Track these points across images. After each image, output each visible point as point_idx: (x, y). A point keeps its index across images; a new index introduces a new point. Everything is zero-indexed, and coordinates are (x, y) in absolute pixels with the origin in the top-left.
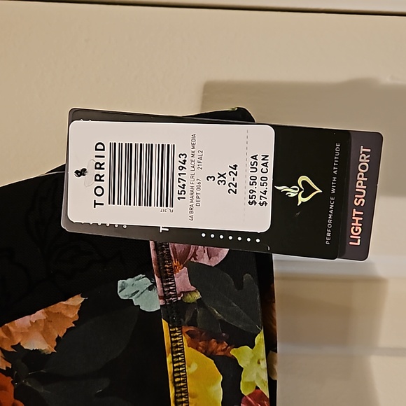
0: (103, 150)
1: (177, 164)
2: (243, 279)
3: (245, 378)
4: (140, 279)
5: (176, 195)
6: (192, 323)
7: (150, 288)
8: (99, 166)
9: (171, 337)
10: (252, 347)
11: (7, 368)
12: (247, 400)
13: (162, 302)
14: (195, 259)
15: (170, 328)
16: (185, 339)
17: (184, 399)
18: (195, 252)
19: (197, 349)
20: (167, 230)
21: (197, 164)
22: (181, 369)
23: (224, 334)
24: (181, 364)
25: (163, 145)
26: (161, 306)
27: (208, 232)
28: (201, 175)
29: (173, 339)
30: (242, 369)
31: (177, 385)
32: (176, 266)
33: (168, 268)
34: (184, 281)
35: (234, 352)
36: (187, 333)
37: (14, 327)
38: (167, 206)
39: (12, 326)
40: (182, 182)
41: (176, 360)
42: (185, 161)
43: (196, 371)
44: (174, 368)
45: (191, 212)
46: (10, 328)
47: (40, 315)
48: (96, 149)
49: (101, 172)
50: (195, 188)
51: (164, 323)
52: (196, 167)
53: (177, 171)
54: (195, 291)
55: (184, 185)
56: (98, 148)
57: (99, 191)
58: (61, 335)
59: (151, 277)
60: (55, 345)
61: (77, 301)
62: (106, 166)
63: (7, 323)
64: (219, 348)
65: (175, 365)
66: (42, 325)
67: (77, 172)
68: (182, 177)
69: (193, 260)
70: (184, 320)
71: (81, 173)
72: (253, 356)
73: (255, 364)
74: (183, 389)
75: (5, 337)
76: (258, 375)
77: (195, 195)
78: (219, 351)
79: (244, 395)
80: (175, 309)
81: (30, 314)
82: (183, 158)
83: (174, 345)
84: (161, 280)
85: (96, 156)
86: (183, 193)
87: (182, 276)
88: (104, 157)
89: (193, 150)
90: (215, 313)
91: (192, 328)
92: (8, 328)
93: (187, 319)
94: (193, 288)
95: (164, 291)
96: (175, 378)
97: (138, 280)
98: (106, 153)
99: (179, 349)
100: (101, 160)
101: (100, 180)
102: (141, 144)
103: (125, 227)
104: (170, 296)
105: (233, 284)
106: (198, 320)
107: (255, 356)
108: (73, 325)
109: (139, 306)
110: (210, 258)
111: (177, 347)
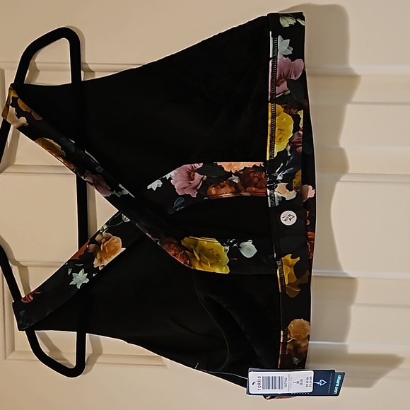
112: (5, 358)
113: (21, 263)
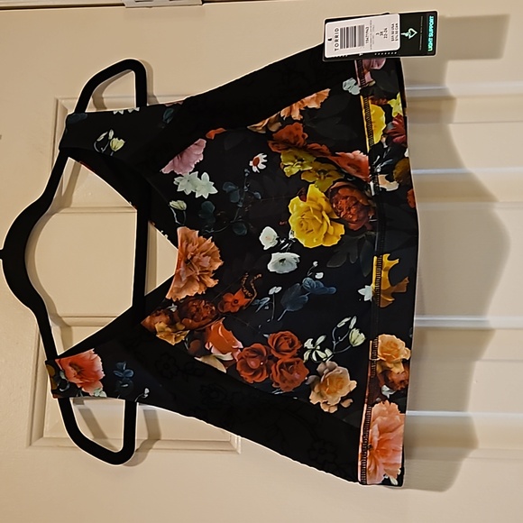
0: (338, 31)
1: (365, 31)
2: (391, 72)
3: (394, 111)
4: (351, 80)
5: (365, 42)
6: (372, 94)
7: (355, 84)
8: (337, 37)
9: (364, 102)
10: (396, 99)
11: (301, 119)
12: (395, 119)
13: (360, 89)
15: (363, 99)
16: (370, 101)
17: (370, 125)
18: (372, 65)
19: (374, 104)
21: (372, 30)
22: (368, 114)
23: (385, 96)
24: (368, 112)
25: (360, 26)
26: (360, 91)
28: (374, 33)
30: (392, 108)
31: (367, 120)
32: (365, 72)
33: (362, 73)
35: (388, 102)
36: (370, 99)
37: (305, 100)
38: (362, 46)
41: (366, 111)
43: (374, 113)
44: (366, 114)
45: (371, 47)
47: (314, 95)
49: (337, 39)
50: (372, 38)
51: (361, 97)
53: (365, 33)
55: (368, 38)
56: (336, 30)
57: (337, 45)
58: (323, 102)
59: (356, 79)
60: (320, 105)
61: (328, 90)
62: (339, 36)
63: (302, 99)
66: (315, 99)
68: (367, 35)
69: (372, 68)
71: (330, 40)
73: (397, 106)
75: (301, 104)
76: (399, 109)
77: (372, 41)
78: (383, 103)
79: (393, 118)
82: (367, 29)
83: (366, 105)
84: (360, 79)
85: (335, 33)
86: (368, 40)
88: (338, 33)
89: (371, 25)
90: (381, 88)
91: (372, 97)
93: (370, 93)
94: (372, 80)
95: (361, 84)
96: (366, 118)
100: (337, 35)
101: (337, 41)
102: (352, 27)
104: (364, 85)
105: (387, 75)
106: (375, 92)
107: (397, 102)
108: (327, 98)
109: (351, 93)
110: (378, 66)
112: (30, 445)
113: (64, 319)
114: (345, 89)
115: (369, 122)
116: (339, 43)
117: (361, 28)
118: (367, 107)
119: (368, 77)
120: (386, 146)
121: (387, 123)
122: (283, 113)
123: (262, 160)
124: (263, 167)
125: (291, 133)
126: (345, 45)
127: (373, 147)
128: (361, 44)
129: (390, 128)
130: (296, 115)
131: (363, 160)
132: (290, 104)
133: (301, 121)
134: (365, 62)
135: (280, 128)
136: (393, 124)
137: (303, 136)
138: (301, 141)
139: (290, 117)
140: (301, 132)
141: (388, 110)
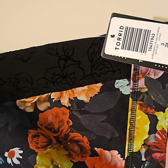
0: (123, 29)
1: (150, 37)
2: (166, 85)
3: (159, 124)
4: (125, 80)
5: (148, 49)
6: (142, 100)
7: (128, 85)
8: (120, 35)
9: (132, 105)
10: (164, 113)
11: (69, 106)
12: (159, 132)
13: (131, 91)
14: (149, 75)
15: (132, 101)
16: (138, 106)
17: (133, 129)
18: (149, 73)
19: (142, 110)
20: (142, 61)
21: (158, 38)
22: (134, 117)
23: (154, 106)
24: (134, 115)
25: (146, 30)
26: (130, 92)
27: (158, 64)
28: (159, 43)
29: (133, 106)
30: (159, 120)
31: (131, 123)
32: (140, 77)
33: (137, 78)
34: (142, 83)
35: (156, 113)
36: (139, 104)
37: (76, 90)
38: (144, 52)
39: (75, 90)
40: (151, 44)
41: (132, 114)
42: (154, 37)
43: (140, 119)
44: (131, 117)
45: (153, 56)
46: (74, 90)
47: (86, 87)
48: (120, 28)
49: (120, 37)
50: (156, 47)
51: (131, 99)
52: (158, 39)
53: (150, 40)
54: (146, 88)
55: (152, 46)
56: (121, 28)
57: (118, 44)
58: (92, 97)
59: (129, 80)
60: (90, 100)
61: (100, 85)
62: (123, 35)
63: (74, 88)
64: (151, 111)
65: (132, 116)
66: (86, 91)
67: (111, 36)
68: (152, 42)
69: (148, 75)
70: (139, 99)
71: (113, 36)
72: (163, 116)
73: (164, 119)
74: (133, 125)
75: (72, 93)
76: (164, 124)
77: (155, 50)
78: (151, 112)
79: (157, 130)
80: (136, 94)
81: (82, 87)
82: (153, 35)
83: (133, 108)
84: (133, 82)
85: (119, 31)
86: (151, 48)
87: (142, 82)
88: (122, 31)
89: (158, 33)
90: (152, 97)
91: (141, 102)
92: (73, 90)
93: (140, 98)
94: (145, 87)
95: (133, 87)
96: (131, 120)
97: (124, 81)
98: (124, 30)
99: (134, 110)
100: (121, 33)
101: (119, 40)
102: (138, 29)
103: (126, 58)
104: (135, 89)
105: (161, 87)
106: (145, 99)
107: (164, 116)
108: (98, 93)
109: (122, 92)
110: (155, 76)
111: (134, 109)
114: (116, 86)
115: (133, 126)
116: (121, 42)
117: (147, 32)
118: (133, 110)
119: (141, 83)
120: (144, 159)
121: (150, 133)
122: (54, 95)
123: (17, 155)
124: (17, 162)
125: (57, 116)
126: (126, 46)
127: (132, 154)
128: (143, 51)
129: (152, 140)
130: (65, 102)
131: (119, 164)
132: (61, 90)
133: (68, 108)
134: (143, 68)
135: (49, 108)
136: (155, 137)
137: (68, 122)
138: (65, 128)
139: (60, 101)
140: (66, 118)
141: (154, 121)
